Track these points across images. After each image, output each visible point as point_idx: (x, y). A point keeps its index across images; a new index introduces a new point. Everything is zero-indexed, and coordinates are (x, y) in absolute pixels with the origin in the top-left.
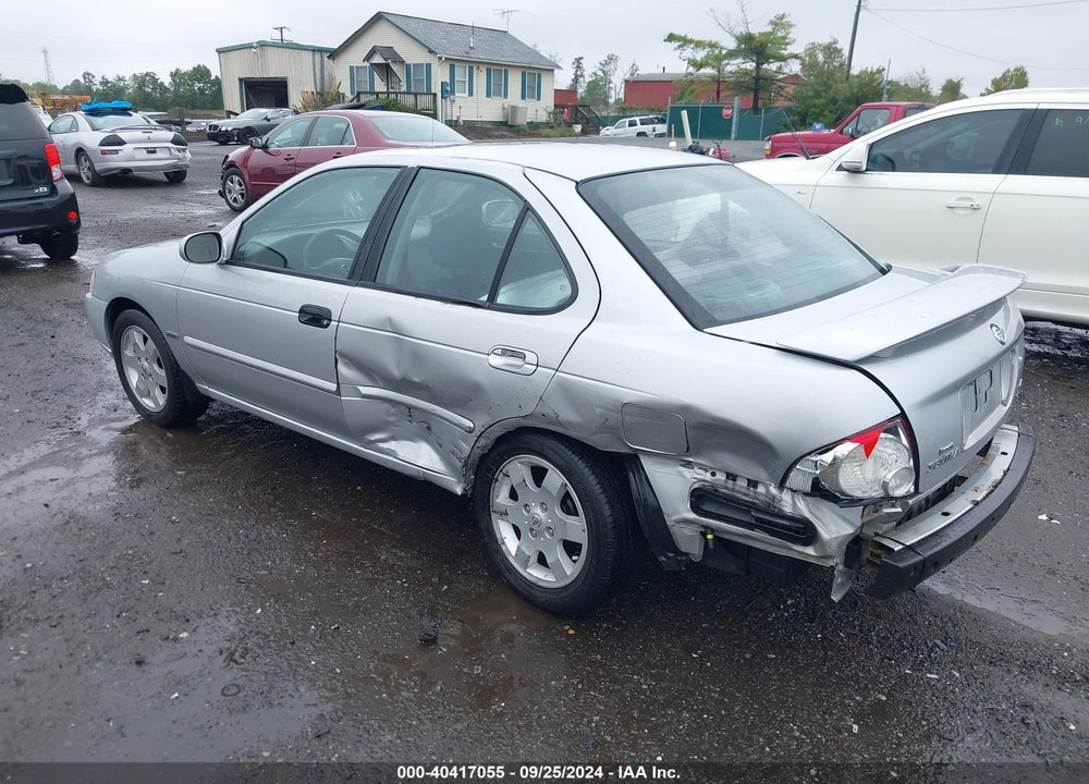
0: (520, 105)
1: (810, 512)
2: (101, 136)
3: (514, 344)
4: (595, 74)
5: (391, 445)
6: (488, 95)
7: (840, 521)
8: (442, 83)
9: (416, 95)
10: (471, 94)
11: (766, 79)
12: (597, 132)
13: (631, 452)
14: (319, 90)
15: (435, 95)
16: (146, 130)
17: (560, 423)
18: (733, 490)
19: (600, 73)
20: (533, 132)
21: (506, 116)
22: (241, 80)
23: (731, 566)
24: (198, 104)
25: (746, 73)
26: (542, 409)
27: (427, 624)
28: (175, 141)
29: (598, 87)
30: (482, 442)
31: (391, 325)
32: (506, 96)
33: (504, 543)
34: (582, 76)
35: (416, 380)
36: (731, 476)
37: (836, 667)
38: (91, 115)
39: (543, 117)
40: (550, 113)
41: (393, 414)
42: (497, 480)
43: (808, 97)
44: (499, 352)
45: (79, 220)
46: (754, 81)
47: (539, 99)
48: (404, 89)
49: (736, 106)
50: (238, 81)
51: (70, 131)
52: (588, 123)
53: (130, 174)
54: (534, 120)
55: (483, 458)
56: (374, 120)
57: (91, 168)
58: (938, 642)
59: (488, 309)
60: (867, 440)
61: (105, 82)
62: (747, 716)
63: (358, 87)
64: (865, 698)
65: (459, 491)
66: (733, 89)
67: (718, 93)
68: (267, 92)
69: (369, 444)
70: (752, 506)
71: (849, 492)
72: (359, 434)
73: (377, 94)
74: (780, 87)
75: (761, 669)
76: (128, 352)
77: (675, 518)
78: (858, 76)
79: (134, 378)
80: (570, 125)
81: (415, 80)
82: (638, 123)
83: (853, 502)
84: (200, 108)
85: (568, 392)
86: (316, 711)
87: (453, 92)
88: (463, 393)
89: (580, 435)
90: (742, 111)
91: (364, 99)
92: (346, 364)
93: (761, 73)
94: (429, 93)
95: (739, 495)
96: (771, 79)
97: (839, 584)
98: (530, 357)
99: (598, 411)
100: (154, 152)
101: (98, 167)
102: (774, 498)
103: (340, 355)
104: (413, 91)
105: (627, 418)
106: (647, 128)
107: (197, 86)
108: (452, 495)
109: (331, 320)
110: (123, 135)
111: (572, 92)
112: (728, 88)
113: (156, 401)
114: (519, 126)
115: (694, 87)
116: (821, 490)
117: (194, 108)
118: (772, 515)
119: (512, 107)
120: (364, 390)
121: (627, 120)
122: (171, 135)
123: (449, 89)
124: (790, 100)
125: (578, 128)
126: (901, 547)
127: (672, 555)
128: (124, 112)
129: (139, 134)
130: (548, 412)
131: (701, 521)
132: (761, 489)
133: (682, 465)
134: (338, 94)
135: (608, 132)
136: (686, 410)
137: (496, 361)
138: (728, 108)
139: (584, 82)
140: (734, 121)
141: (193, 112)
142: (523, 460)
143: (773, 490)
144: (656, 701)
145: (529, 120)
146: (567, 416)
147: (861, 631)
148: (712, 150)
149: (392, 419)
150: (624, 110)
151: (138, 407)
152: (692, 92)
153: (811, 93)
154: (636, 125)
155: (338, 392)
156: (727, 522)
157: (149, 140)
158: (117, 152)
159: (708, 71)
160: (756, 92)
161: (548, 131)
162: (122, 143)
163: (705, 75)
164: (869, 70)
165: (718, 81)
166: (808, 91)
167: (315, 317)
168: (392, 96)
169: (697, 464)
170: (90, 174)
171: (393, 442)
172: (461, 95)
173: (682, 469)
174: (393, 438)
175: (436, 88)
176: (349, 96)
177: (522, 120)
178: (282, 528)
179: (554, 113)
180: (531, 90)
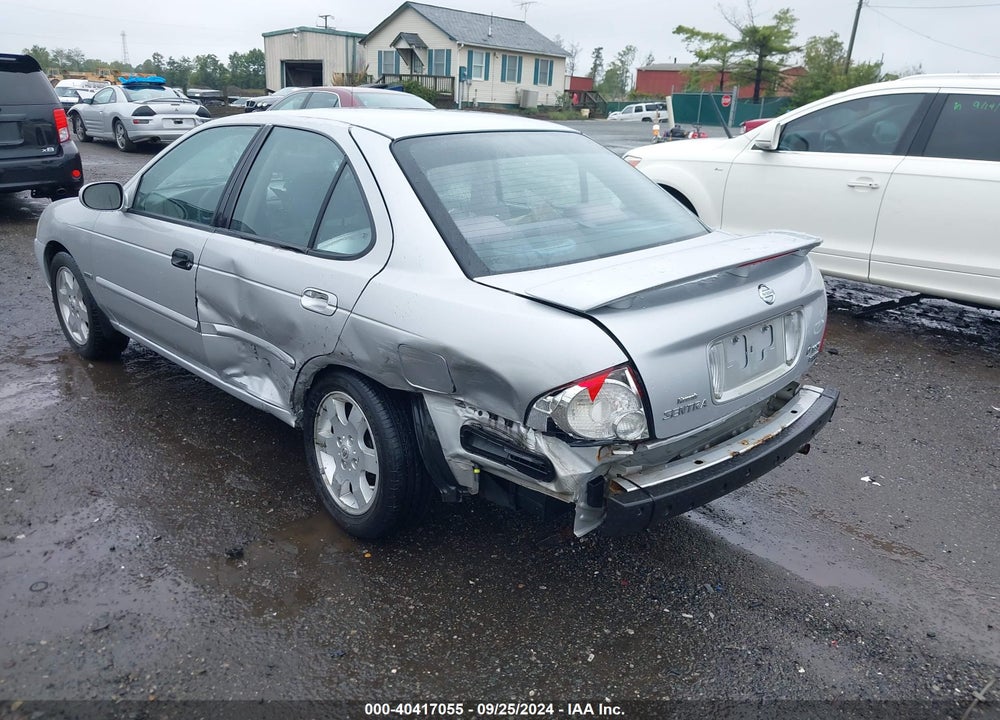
0: (531, 89)
1: (549, 450)
2: (135, 107)
3: (321, 287)
4: (613, 63)
5: (243, 380)
6: (503, 80)
7: (578, 460)
8: (460, 68)
9: (435, 78)
10: (486, 78)
11: (768, 71)
12: (606, 116)
13: (413, 390)
14: (350, 72)
15: (453, 78)
16: (174, 103)
17: (354, 362)
18: (496, 428)
19: (618, 63)
20: (543, 113)
21: (518, 99)
22: (282, 62)
23: (504, 501)
24: (252, 84)
25: (749, 64)
26: (341, 348)
27: (239, 541)
28: (199, 113)
29: (615, 77)
30: (302, 378)
31: (233, 267)
32: (519, 81)
33: (324, 473)
34: (601, 65)
35: (253, 318)
36: (494, 416)
37: (599, 602)
38: (129, 88)
39: (553, 101)
40: (560, 98)
41: (243, 351)
42: (319, 415)
43: (807, 88)
44: (310, 294)
45: (82, 177)
46: (756, 72)
47: (550, 84)
48: (426, 72)
49: (734, 95)
50: (279, 63)
51: (109, 102)
52: (595, 108)
53: (158, 142)
54: (545, 104)
55: (307, 393)
56: (360, 96)
57: (125, 136)
58: (708, 586)
59: (307, 253)
60: (593, 385)
61: (172, 63)
62: (495, 639)
63: (385, 70)
64: (613, 631)
65: (293, 424)
66: (737, 79)
67: (722, 83)
68: (304, 73)
69: (227, 378)
70: (507, 444)
71: (581, 434)
72: (220, 367)
73: (400, 76)
74: (781, 78)
75: (527, 599)
76: (62, 291)
77: (451, 453)
78: (856, 69)
79: (66, 313)
80: (579, 109)
81: (436, 65)
82: (644, 109)
83: (586, 443)
84: (253, 88)
85: (360, 332)
86: (104, 609)
87: (470, 76)
88: (285, 332)
89: (371, 372)
90: (740, 101)
91: (388, 80)
92: (204, 304)
93: (764, 65)
94: (447, 76)
95: (500, 434)
96: (774, 71)
97: (583, 521)
98: (332, 299)
99: (382, 350)
100: (180, 122)
101: (131, 134)
102: (522, 436)
103: (199, 295)
104: (433, 74)
105: (403, 358)
106: (651, 114)
107: (252, 68)
108: (290, 427)
109: (193, 263)
110: (153, 107)
111: (590, 79)
112: (731, 79)
113: (81, 335)
114: (529, 109)
115: (700, 77)
116: (556, 430)
117: (248, 87)
118: (519, 452)
119: (524, 91)
120: (219, 328)
121: (634, 106)
122: (196, 107)
123: (466, 73)
124: (791, 91)
125: (586, 112)
126: (636, 488)
127: (453, 488)
128: (159, 86)
129: (167, 106)
130: (345, 351)
131: (470, 457)
132: (515, 428)
133: (458, 405)
134: (366, 76)
135: (615, 117)
136: (446, 351)
137: (308, 302)
138: (727, 97)
139: (602, 71)
140: (732, 109)
141: (246, 91)
142: (336, 396)
143: (523, 429)
144: (417, 621)
145: (540, 104)
146: (359, 355)
147: (638, 571)
148: (691, 134)
149: (243, 355)
150: (635, 97)
151: (70, 339)
152: (697, 81)
153: (809, 85)
154: (641, 110)
155: (199, 329)
156: (488, 458)
157: (177, 112)
158: (147, 121)
159: (713, 62)
160: (758, 82)
161: (557, 114)
162: (152, 113)
163: (710, 65)
164: (867, 63)
165: (722, 72)
166: (807, 82)
167: (183, 260)
168: (415, 79)
169: (468, 404)
170: (124, 141)
171: (245, 377)
172: (477, 80)
173: (456, 408)
174: (245, 374)
175: (455, 72)
176: (376, 77)
177: (532, 104)
178: (150, 450)
179: (563, 97)
180: (543, 76)
